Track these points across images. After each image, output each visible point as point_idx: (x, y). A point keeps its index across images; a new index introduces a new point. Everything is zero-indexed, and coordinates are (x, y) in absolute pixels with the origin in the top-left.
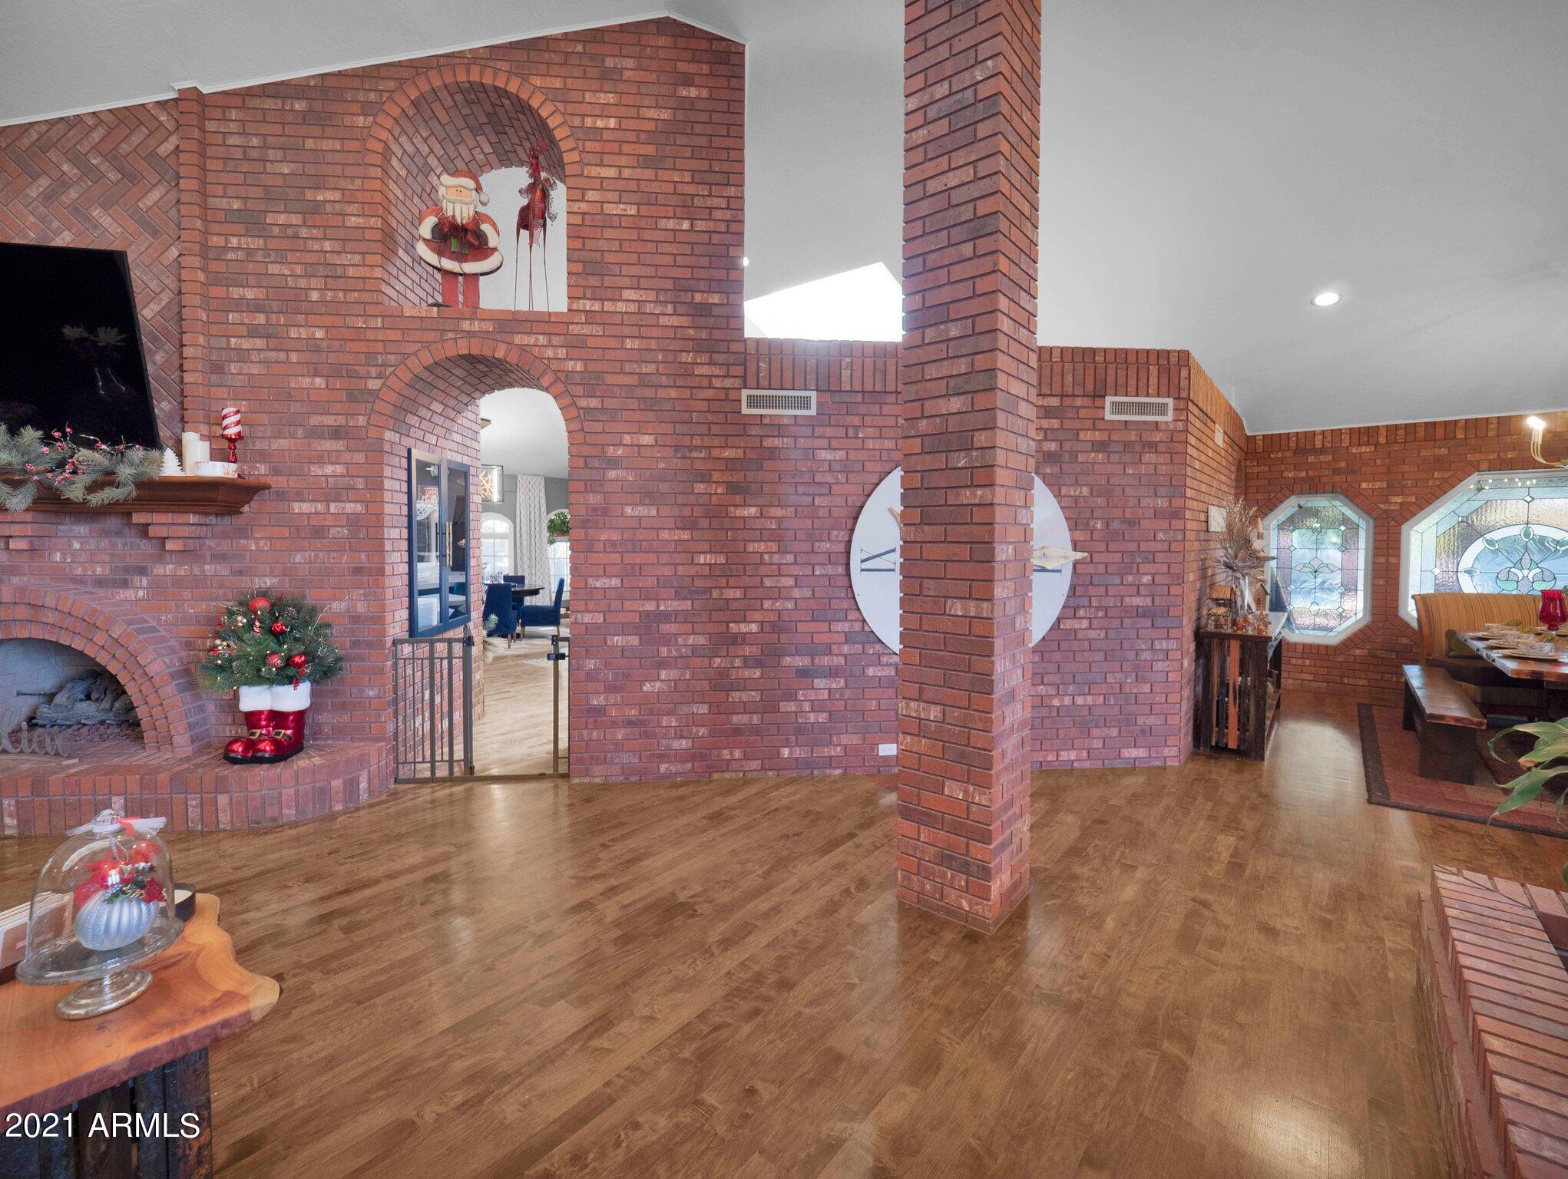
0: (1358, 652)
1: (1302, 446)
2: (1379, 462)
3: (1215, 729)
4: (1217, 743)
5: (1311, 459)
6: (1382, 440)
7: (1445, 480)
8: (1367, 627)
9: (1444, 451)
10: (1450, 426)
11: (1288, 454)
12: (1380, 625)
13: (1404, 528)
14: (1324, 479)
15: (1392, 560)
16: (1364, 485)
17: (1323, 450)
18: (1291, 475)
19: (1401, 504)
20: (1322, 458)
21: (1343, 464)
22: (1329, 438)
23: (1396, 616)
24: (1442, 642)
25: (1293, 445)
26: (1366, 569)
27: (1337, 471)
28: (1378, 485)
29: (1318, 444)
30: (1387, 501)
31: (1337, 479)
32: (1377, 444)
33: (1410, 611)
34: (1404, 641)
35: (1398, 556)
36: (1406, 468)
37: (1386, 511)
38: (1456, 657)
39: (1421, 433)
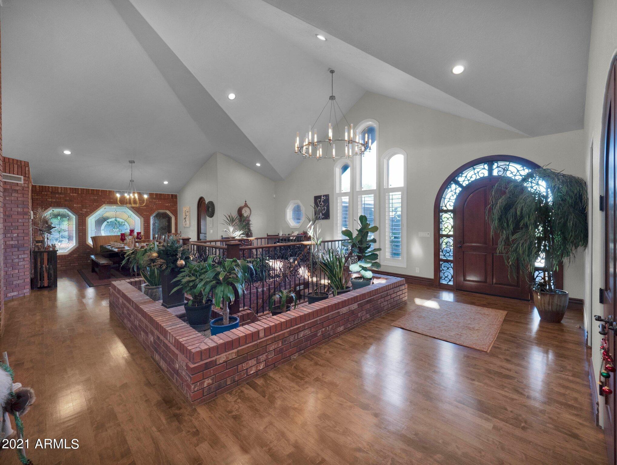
0: (75, 256)
1: (54, 191)
2: (79, 199)
3: (39, 282)
4: (40, 286)
5: (57, 196)
6: (80, 192)
7: (97, 205)
8: (77, 247)
9: (96, 198)
10: (98, 191)
11: (49, 193)
12: (81, 247)
13: (87, 218)
14: (62, 203)
15: (84, 227)
16: (75, 205)
17: (61, 193)
18: (50, 200)
19: (86, 211)
20: (61, 196)
21: (68, 198)
22: (63, 190)
23: (86, 243)
24: (99, 248)
25: (50, 190)
26: (76, 231)
27: (66, 200)
28: (79, 205)
29: (60, 191)
30: (82, 210)
31: (66, 203)
32: (78, 193)
33: (90, 242)
34: (88, 250)
35: (85, 226)
36: (87, 201)
37: (81, 213)
38: (103, 252)
39: (90, 192)
